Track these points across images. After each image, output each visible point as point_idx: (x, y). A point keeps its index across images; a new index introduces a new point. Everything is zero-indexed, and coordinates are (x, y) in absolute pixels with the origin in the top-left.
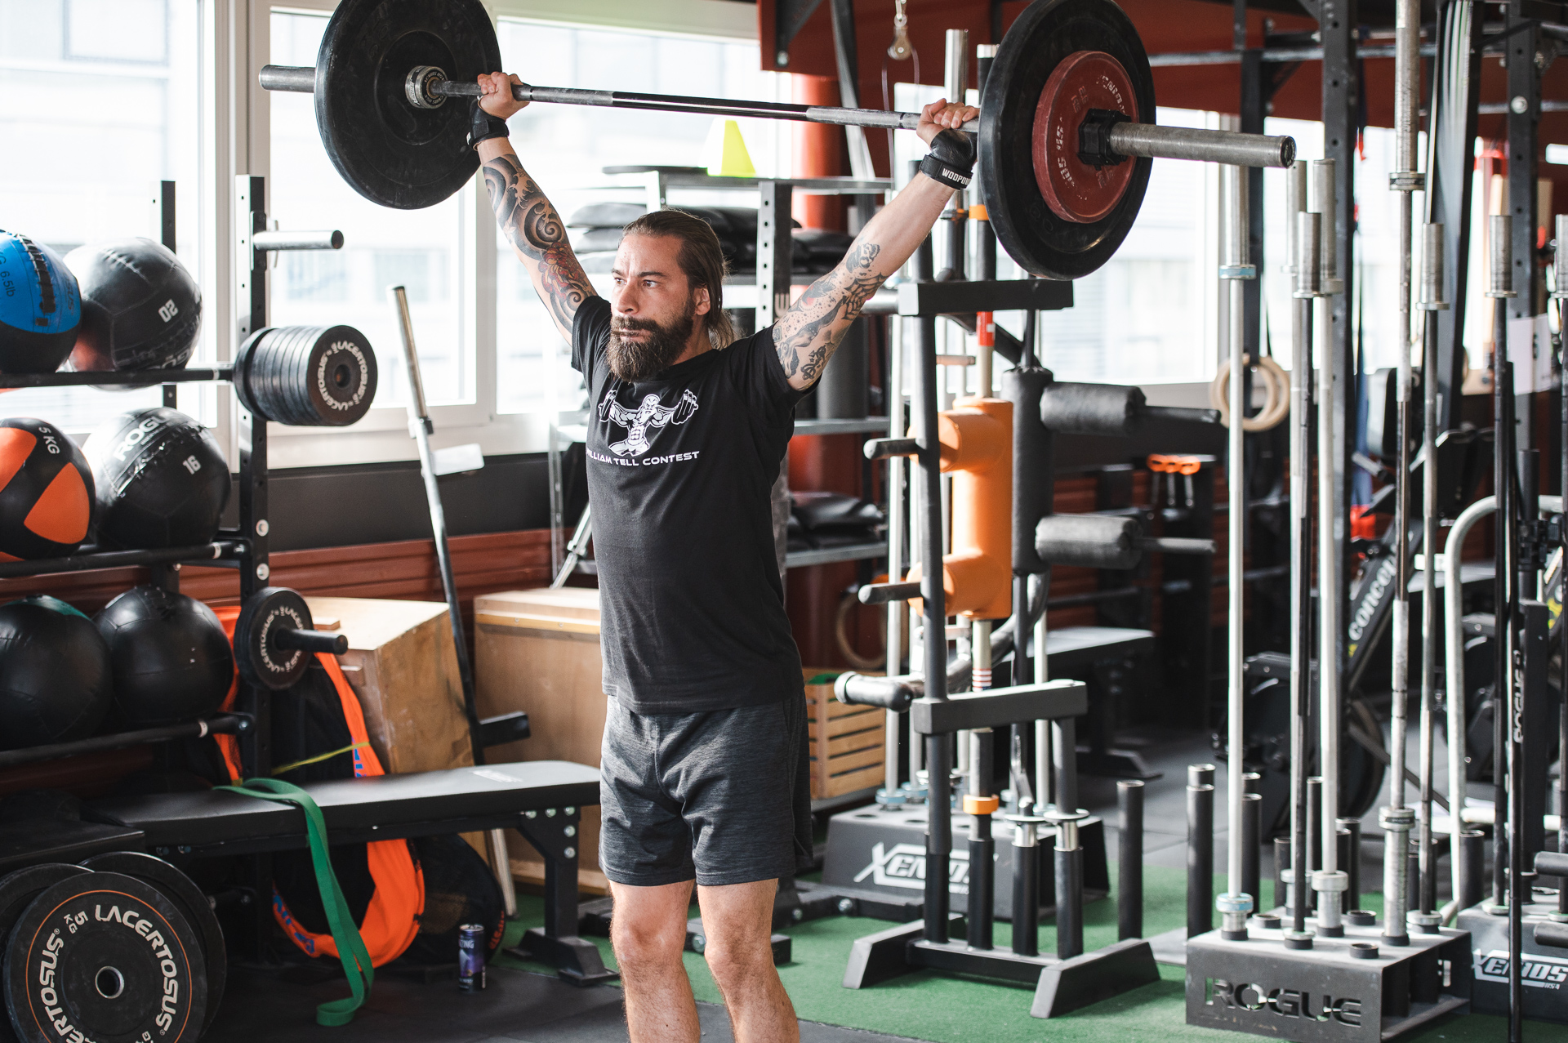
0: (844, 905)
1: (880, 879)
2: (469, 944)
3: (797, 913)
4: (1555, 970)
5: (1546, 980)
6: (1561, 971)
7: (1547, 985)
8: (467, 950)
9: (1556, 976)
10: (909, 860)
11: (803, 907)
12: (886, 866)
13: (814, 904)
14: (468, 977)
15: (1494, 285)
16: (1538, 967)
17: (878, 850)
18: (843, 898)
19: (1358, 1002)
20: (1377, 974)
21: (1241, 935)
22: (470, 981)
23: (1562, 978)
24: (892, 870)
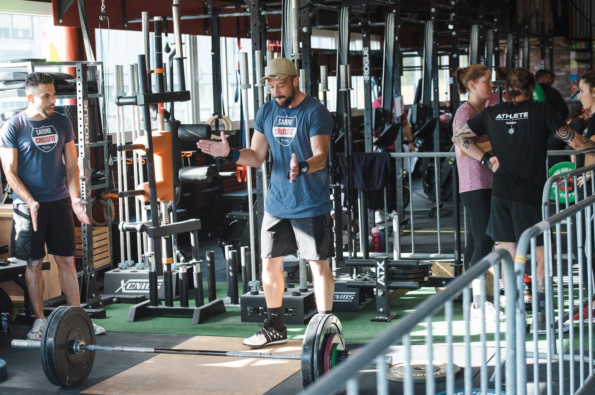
0: (115, 300)
1: (124, 291)
2: (5, 319)
3: (101, 303)
4: (350, 296)
5: (348, 299)
6: (352, 296)
7: (348, 301)
8: (4, 321)
9: (351, 298)
10: (133, 284)
11: (102, 301)
12: (126, 287)
13: (105, 300)
14: (6, 330)
15: (322, 87)
16: (345, 296)
17: (122, 282)
18: (114, 298)
19: (296, 309)
20: (302, 300)
21: (257, 293)
22: (6, 331)
23: (352, 298)
24: (128, 288)
